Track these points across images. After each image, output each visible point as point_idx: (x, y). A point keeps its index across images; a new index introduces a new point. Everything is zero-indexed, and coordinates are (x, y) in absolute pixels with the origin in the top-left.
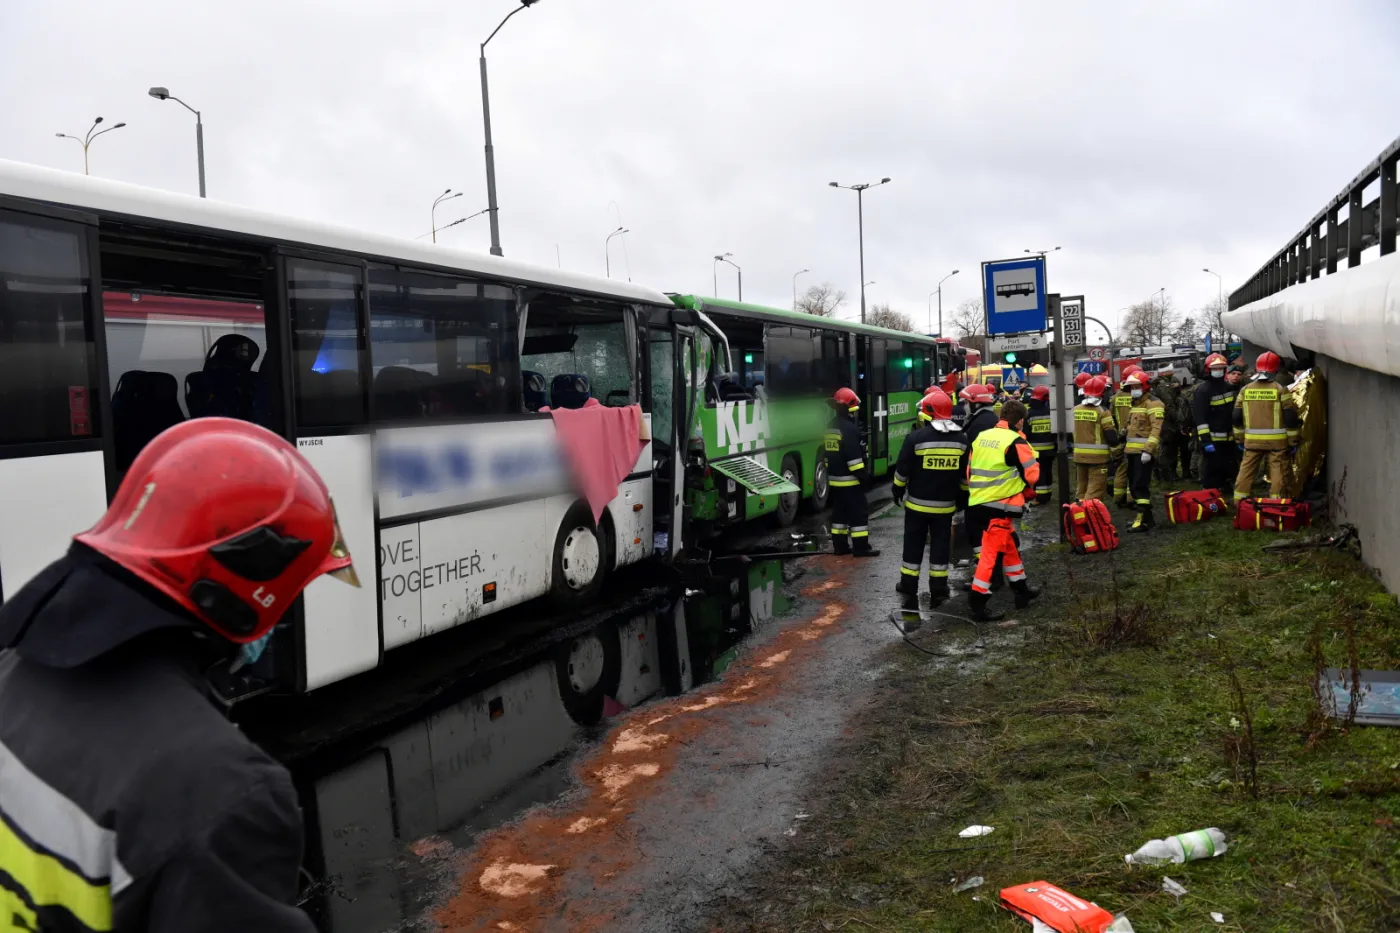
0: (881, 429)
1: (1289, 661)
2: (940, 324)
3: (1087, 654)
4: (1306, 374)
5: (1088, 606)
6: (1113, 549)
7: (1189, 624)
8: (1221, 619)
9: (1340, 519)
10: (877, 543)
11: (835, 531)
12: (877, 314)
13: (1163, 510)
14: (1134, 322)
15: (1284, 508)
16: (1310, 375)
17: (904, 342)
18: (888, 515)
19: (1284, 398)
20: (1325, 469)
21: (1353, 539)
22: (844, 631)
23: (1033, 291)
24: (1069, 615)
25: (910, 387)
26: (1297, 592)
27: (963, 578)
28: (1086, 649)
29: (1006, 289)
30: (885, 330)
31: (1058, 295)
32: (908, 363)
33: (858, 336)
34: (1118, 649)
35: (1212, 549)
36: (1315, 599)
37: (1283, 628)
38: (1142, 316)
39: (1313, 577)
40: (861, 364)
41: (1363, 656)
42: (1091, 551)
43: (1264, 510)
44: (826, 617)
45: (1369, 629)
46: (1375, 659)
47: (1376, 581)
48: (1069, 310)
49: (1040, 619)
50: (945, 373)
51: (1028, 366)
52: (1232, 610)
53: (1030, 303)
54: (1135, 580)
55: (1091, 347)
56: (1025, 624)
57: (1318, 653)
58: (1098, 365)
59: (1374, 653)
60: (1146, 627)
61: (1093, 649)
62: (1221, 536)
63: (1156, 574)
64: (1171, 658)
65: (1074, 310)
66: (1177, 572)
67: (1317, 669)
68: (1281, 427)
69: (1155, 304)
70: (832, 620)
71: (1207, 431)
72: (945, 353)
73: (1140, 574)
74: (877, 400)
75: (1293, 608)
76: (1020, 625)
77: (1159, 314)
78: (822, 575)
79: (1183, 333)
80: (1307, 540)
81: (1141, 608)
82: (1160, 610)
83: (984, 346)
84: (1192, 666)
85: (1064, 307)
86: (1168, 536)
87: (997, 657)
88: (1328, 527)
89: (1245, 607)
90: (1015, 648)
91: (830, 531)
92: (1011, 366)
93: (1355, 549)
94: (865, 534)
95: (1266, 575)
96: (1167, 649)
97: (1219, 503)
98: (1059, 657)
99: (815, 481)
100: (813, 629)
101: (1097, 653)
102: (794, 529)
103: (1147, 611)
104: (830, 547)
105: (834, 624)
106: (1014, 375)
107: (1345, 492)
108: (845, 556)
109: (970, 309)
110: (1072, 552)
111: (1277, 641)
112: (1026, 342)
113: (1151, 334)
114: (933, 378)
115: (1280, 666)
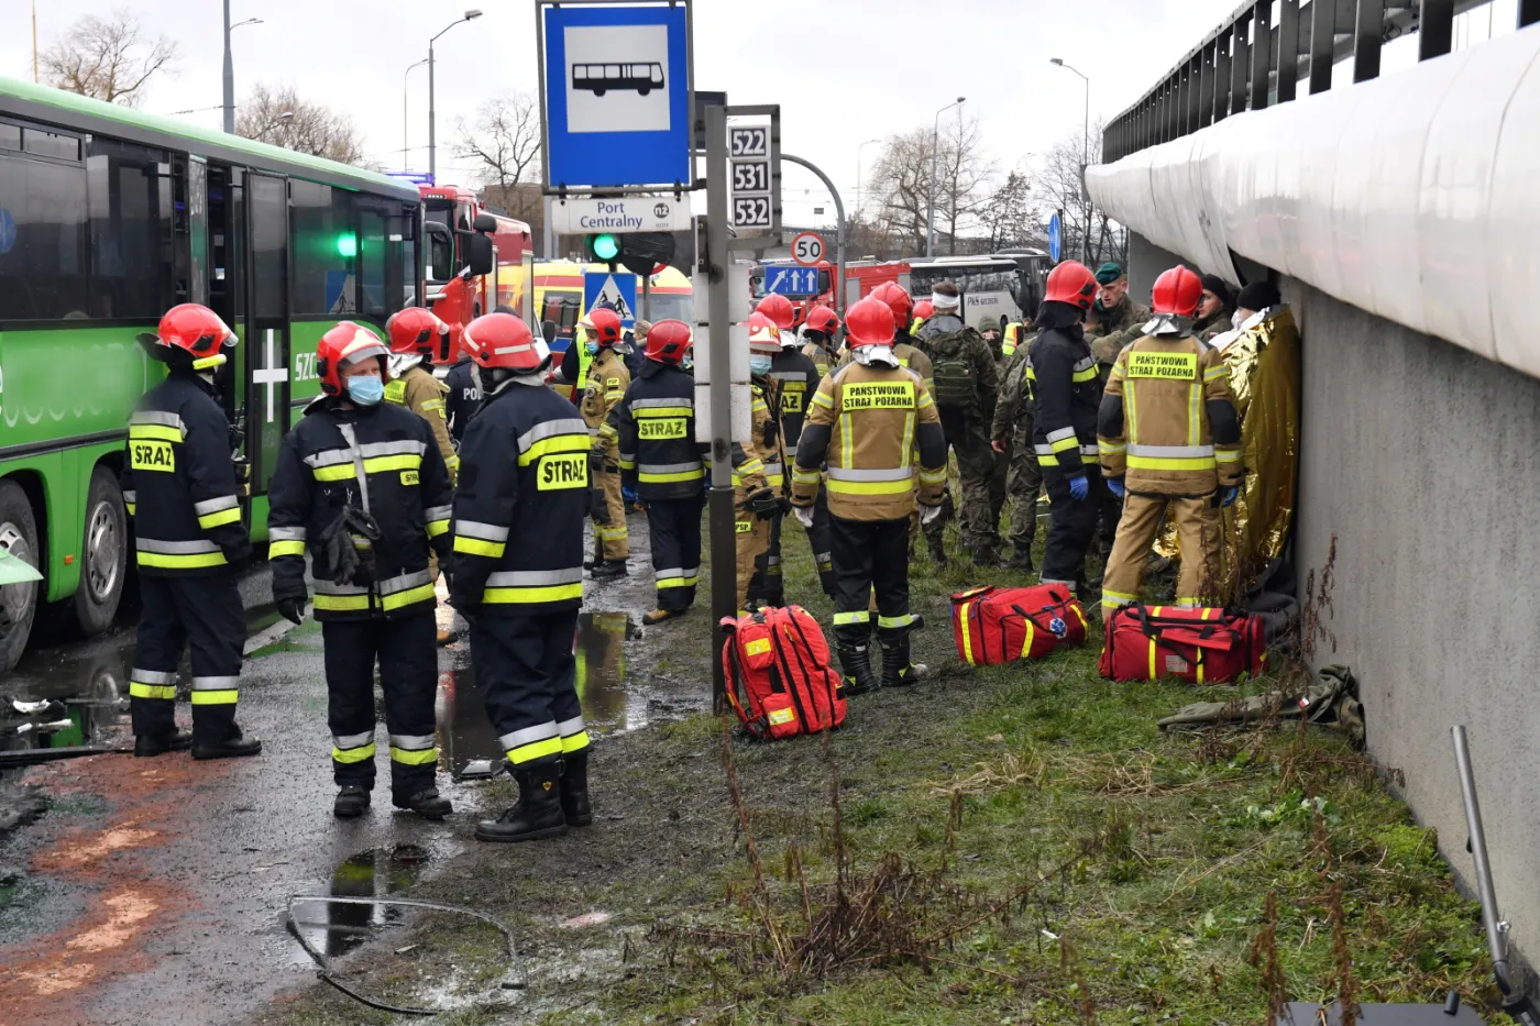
0: (270, 418)
1: (1215, 990)
2: (432, 147)
3: (769, 991)
4: (1257, 317)
5: (773, 871)
6: (834, 729)
7: (1000, 908)
8: (1070, 894)
9: (1323, 657)
10: (254, 723)
11: (138, 690)
12: (265, 108)
13: (948, 634)
14: (895, 176)
15: (1207, 629)
16: (1266, 322)
17: (335, 189)
18: (284, 646)
19: (1211, 374)
20: (1292, 539)
21: (1350, 702)
22: (155, 963)
23: (660, 85)
24: (730, 895)
25: (351, 307)
26: (1233, 826)
27: (475, 808)
28: (768, 978)
29: (596, 73)
30: (286, 154)
31: (719, 98)
32: (346, 245)
33: (212, 162)
34: (842, 975)
35: (1053, 725)
36: (1268, 842)
37: (1202, 911)
38: (913, 163)
39: (1265, 789)
40: (219, 240)
41: (1366, 972)
42: (787, 735)
43: (1165, 634)
44: (107, 927)
45: (1380, 908)
46: (1391, 978)
47: (1394, 796)
48: (744, 140)
49: (663, 908)
50: (440, 277)
51: (647, 271)
52: (1094, 870)
53: (650, 114)
54: (883, 802)
55: (795, 230)
56: (624, 921)
57: (1272, 966)
58: (811, 276)
59: (1390, 965)
60: (904, 917)
61: (782, 977)
62: (1073, 695)
63: (928, 789)
64: (960, 992)
65: (756, 139)
66: (974, 780)
67: (1271, 1005)
68: (1203, 443)
69: (942, 136)
70: (125, 934)
71: (1072, 443)
72: (442, 224)
73: (893, 788)
74: (261, 340)
75: (1222, 862)
76: (613, 924)
77: (952, 158)
78: (100, 813)
79: (1002, 209)
80: (1254, 703)
81: (896, 869)
82: (936, 877)
83: (540, 212)
84: (1005, 1010)
85: (733, 131)
86: (959, 695)
87: (557, 1009)
88: (1297, 675)
89: (1121, 864)
90: (600, 985)
91: (125, 691)
92: (605, 268)
93: (1353, 724)
94: (229, 697)
95: (1171, 787)
96: (951, 969)
97: (1070, 617)
98: (704, 1002)
99: (86, 554)
100: (69, 963)
101: (794, 988)
102: (20, 684)
103: (906, 878)
104: (124, 732)
105: (127, 945)
106: (611, 291)
107: (1331, 593)
108: (163, 758)
109: (509, 117)
110: (742, 736)
111: (1188, 941)
112: (643, 211)
113: (932, 206)
114: (410, 289)
115: (1196, 1001)
